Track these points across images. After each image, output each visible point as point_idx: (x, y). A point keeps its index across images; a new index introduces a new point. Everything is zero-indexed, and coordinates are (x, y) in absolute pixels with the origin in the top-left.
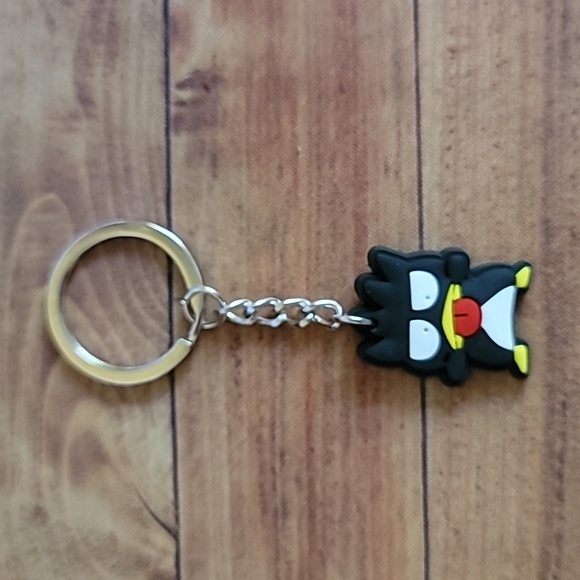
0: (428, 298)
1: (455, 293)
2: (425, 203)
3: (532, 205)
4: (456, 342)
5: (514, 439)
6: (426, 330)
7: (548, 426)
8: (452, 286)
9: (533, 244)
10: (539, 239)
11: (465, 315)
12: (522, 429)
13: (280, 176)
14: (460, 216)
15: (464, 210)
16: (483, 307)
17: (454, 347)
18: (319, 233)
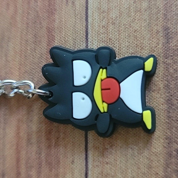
0: (85, 77)
1: (102, 74)
2: (90, 20)
3: (157, 18)
4: (103, 107)
5: (144, 174)
6: (83, 99)
7: (167, 166)
8: (101, 70)
9: (158, 44)
10: (162, 40)
11: (109, 89)
12: (150, 167)
13: (8, 9)
14: (111, 27)
15: (113, 24)
16: (121, 84)
17: (102, 111)
18: (27, 41)
